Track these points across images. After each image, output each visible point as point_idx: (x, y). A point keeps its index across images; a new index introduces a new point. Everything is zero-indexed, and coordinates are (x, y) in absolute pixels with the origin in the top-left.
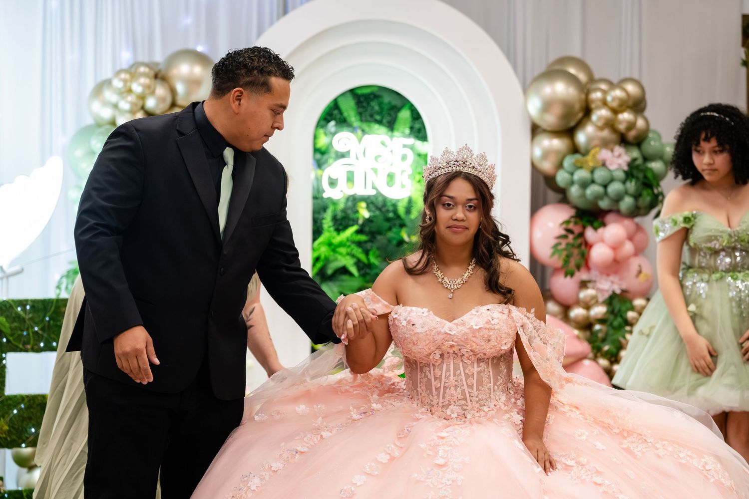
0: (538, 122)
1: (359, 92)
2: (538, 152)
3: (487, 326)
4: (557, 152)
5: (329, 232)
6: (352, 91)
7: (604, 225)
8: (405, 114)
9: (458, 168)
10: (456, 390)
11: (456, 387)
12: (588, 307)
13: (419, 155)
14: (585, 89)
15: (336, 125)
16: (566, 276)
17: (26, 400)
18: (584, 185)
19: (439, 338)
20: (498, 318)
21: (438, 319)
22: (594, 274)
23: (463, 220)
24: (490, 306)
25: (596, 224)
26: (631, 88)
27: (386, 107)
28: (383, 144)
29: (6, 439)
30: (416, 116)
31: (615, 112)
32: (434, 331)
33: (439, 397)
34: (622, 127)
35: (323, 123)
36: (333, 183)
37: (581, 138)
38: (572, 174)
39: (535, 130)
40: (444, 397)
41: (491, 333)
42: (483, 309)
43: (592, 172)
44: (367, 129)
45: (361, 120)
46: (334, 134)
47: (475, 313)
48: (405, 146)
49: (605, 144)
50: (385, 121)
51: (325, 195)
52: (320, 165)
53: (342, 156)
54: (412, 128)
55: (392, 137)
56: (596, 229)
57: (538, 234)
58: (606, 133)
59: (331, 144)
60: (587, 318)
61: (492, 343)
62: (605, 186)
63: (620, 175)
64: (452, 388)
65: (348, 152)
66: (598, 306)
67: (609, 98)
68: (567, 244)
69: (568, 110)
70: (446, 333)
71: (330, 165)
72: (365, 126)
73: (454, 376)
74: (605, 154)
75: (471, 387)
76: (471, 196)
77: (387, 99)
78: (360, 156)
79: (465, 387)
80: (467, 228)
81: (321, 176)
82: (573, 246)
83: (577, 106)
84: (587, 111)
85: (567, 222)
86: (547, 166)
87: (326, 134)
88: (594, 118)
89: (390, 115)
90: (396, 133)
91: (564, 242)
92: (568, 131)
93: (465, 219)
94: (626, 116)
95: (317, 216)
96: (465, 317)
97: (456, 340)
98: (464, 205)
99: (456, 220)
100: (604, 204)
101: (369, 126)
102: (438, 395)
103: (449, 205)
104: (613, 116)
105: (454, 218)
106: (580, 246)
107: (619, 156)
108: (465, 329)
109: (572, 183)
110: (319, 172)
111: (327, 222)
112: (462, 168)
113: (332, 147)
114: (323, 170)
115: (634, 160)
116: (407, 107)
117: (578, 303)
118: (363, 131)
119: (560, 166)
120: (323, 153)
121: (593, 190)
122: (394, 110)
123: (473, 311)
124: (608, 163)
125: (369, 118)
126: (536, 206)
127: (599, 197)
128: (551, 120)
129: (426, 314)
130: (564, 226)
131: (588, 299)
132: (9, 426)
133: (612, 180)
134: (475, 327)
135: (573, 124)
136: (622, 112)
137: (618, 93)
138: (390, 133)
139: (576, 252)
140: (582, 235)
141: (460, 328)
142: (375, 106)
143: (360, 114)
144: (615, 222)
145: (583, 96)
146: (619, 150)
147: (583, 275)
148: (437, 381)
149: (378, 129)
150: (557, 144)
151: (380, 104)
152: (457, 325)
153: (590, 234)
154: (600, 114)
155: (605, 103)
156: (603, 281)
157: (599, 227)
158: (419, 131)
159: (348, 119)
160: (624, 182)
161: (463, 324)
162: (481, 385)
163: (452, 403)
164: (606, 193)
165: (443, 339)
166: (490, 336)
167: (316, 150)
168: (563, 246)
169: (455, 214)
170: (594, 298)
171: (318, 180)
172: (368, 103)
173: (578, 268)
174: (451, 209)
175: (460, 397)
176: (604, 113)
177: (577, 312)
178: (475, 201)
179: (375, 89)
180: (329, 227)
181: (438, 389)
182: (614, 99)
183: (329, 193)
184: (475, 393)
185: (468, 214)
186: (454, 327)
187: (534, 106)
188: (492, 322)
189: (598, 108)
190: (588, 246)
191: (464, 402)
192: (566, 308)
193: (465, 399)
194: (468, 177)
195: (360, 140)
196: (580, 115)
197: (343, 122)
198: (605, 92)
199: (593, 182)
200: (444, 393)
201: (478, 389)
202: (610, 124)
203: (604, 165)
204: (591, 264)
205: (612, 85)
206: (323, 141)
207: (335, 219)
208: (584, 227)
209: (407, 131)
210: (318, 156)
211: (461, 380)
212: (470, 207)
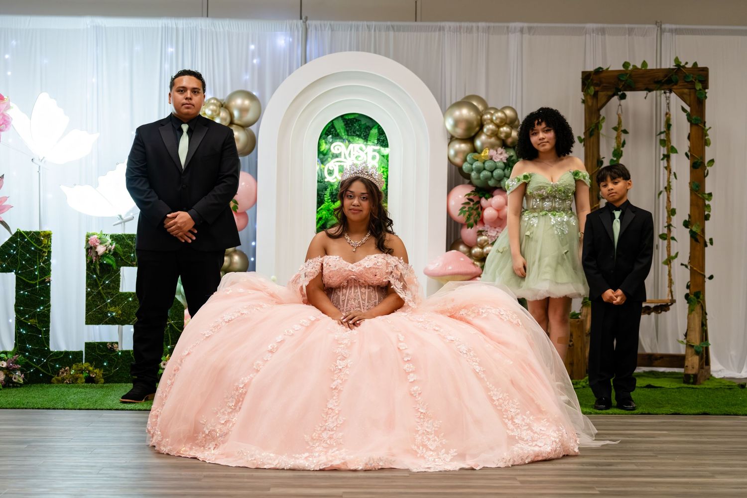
0: (454, 134)
1: (347, 117)
2: (452, 152)
3: (375, 266)
4: (464, 152)
5: (328, 202)
6: (342, 116)
7: (492, 196)
8: (374, 131)
9: (358, 175)
10: (354, 301)
11: (355, 299)
12: (482, 247)
13: (383, 156)
14: (480, 114)
15: (332, 138)
16: (468, 228)
17: (133, 296)
18: (479, 171)
19: (344, 274)
20: (381, 262)
21: (345, 262)
22: (487, 227)
23: (358, 206)
24: (376, 255)
25: (487, 196)
26: (508, 112)
27: (363, 127)
28: (361, 149)
29: (119, 319)
30: (381, 132)
31: (498, 126)
32: (343, 269)
33: (344, 307)
34: (503, 136)
35: (324, 136)
36: (330, 173)
37: (478, 143)
38: (472, 165)
39: (452, 139)
40: (347, 306)
41: (377, 271)
42: (373, 256)
43: (484, 163)
44: (351, 140)
45: (348, 135)
46: (331, 143)
47: (367, 259)
48: (374, 151)
49: (492, 146)
50: (362, 135)
51: (326, 180)
52: (322, 162)
53: (337, 156)
54: (378, 140)
55: (366, 145)
56: (487, 199)
57: (452, 203)
58: (493, 140)
59: (329, 149)
60: (482, 253)
61: (378, 277)
62: (492, 172)
63: (501, 165)
64: (352, 300)
65: (340, 154)
66: (489, 246)
67: (494, 118)
68: (469, 208)
69: (469, 125)
70: (350, 271)
71: (329, 162)
72: (350, 138)
73: (354, 293)
74: (493, 152)
75: (364, 300)
76: (364, 191)
77: (363, 122)
78: (347, 156)
79: (360, 300)
80: (361, 211)
81: (324, 168)
82: (472, 209)
83: (475, 123)
84: (481, 126)
85: (469, 195)
86: (458, 160)
87: (326, 143)
88: (485, 130)
89: (365, 132)
90: (369, 143)
91: (467, 207)
92: (470, 139)
93: (359, 205)
94: (505, 129)
95: (320, 193)
96: (362, 262)
97: (355, 275)
98: (359, 197)
99: (354, 205)
100: (491, 183)
101: (353, 139)
102: (344, 305)
103: (351, 196)
104: (497, 129)
105: (353, 204)
106: (477, 208)
107: (501, 154)
108: (361, 268)
109: (472, 170)
110: (322, 166)
111: (327, 197)
112: (360, 175)
113: (330, 151)
114: (325, 165)
115: (511, 157)
116: (376, 126)
117: (477, 245)
118: (349, 141)
119: (465, 160)
120: (325, 155)
121: (485, 173)
122: (369, 128)
123: (366, 258)
124: (494, 158)
125: (352, 134)
126: (450, 188)
127: (487, 179)
128: (459, 131)
129: (338, 259)
130: (467, 197)
131: (483, 242)
132: (122, 311)
133: (496, 168)
134: (367, 267)
135: (473, 134)
136: (503, 126)
137: (500, 114)
138: (365, 143)
139: (475, 213)
140: (479, 202)
141: (358, 268)
142: (356, 126)
143: (347, 131)
144: (498, 194)
145: (479, 117)
146: (500, 150)
147: (479, 227)
148: (343, 297)
149: (358, 140)
150: (464, 146)
151: (359, 125)
152: (356, 266)
153: (483, 202)
154: (488, 127)
155: (492, 121)
156: (492, 231)
157: (489, 198)
158: (383, 141)
159: (340, 134)
160: (504, 170)
161: (360, 265)
162: (370, 300)
163: (352, 309)
164: (492, 176)
165: (348, 274)
166: (376, 273)
167: (320, 152)
168: (466, 209)
169: (353, 202)
170: (486, 241)
171: (321, 170)
172: (352, 125)
173: (476, 222)
174: (352, 199)
175: (357, 306)
176: (491, 127)
177: (476, 250)
178: (367, 195)
179: (357, 116)
180: (329, 199)
181: (343, 301)
182: (497, 118)
183: (328, 179)
184: (366, 304)
185: (361, 202)
186: (355, 267)
187: (449, 123)
188: (378, 264)
189: (488, 124)
190: (483, 209)
191: (359, 309)
192: (470, 248)
193: (360, 307)
194: (363, 180)
195: (347, 147)
196: (477, 129)
197: (337, 136)
198: (492, 115)
199: (484, 169)
200: (348, 302)
201: (368, 302)
202: (495, 134)
203: (491, 159)
204: (485, 221)
205: (496, 110)
206: (324, 147)
207: (331, 194)
208: (480, 198)
209: (376, 142)
210: (321, 156)
211: (358, 295)
212: (364, 198)
